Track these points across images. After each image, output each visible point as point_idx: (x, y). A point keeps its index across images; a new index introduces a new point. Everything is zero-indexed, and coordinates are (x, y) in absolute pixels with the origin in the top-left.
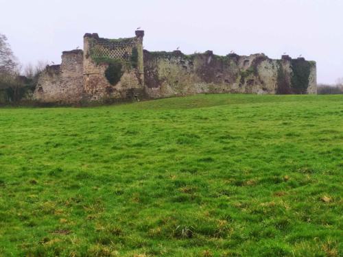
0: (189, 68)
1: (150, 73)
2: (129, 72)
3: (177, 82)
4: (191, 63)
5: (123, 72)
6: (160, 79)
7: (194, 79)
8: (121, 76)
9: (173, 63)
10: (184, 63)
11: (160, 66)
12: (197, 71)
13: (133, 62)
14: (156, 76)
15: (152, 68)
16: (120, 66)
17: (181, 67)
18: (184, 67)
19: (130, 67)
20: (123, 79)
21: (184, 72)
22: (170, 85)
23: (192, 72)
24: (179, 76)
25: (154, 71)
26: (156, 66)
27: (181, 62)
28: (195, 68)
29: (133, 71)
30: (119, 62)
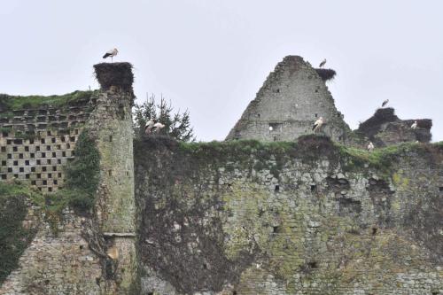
0: (369, 207)
1: (183, 231)
2: (56, 234)
3: (313, 265)
4: (379, 187)
5: (32, 233)
6: (231, 254)
7: (395, 254)
8: (22, 248)
9: (292, 187)
10: (346, 184)
11: (231, 203)
12: (409, 219)
13: (77, 193)
14: (213, 245)
15: (198, 212)
16: (19, 209)
17: (330, 203)
18: (346, 202)
19: (60, 213)
20: (29, 259)
21: (346, 222)
22: (279, 278)
23: (388, 222)
24: (321, 242)
25: (205, 222)
26: (216, 202)
27: (332, 182)
28: (397, 206)
29: (74, 227)
30: (15, 192)
